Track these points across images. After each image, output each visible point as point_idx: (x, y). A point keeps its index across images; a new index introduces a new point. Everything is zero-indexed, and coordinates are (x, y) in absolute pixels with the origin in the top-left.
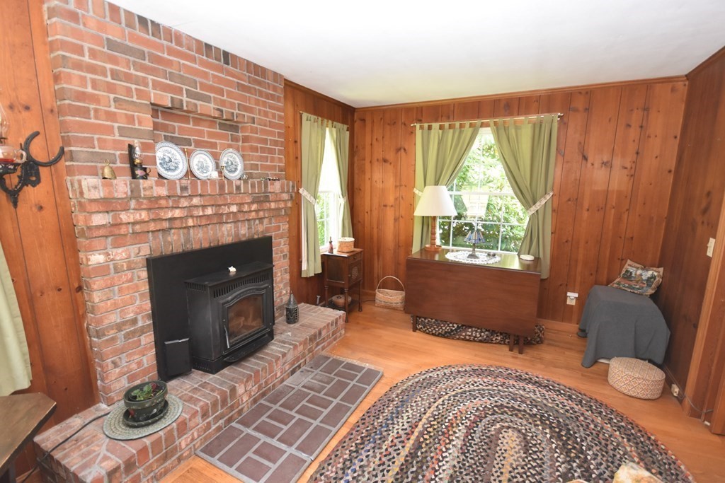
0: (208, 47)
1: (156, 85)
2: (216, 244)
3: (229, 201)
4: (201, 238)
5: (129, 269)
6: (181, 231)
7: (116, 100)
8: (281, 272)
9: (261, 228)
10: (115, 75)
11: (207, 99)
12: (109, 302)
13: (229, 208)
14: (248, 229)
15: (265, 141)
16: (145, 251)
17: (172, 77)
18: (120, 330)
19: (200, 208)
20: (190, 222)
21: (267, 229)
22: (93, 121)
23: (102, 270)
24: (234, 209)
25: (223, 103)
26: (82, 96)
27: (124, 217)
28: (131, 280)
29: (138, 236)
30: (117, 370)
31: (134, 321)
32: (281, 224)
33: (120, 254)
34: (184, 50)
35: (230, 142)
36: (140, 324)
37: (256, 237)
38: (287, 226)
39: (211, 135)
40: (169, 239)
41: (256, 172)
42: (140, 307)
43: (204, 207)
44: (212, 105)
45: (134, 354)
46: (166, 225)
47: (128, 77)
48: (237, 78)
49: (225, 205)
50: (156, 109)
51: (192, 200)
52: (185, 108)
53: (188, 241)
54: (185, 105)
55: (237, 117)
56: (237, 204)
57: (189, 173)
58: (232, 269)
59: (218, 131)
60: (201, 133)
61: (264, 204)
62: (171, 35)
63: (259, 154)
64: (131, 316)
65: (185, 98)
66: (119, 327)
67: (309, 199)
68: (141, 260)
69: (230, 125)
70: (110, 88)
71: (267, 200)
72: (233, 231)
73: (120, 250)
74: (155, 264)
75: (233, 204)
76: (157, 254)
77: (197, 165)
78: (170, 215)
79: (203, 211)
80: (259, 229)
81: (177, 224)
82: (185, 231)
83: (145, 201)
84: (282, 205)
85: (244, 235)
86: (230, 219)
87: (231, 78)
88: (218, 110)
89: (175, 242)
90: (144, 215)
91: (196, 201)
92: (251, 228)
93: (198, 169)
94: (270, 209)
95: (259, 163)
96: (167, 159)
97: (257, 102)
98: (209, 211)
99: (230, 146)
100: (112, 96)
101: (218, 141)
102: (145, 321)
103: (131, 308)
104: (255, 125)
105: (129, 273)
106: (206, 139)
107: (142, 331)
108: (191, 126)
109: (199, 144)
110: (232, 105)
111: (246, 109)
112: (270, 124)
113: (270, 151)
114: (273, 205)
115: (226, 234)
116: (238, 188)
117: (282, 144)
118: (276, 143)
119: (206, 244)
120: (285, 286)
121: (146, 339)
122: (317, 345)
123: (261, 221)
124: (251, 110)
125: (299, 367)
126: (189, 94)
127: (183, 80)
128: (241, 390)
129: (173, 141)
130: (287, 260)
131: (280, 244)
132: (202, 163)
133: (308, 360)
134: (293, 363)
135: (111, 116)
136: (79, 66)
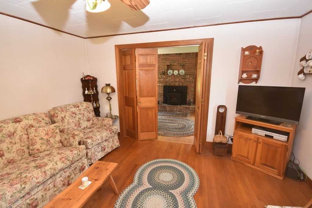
0: (177, 54)
1: (168, 62)
2: (175, 85)
4: (172, 84)
5: (162, 87)
9: (185, 84)
10: (163, 62)
11: (176, 62)
14: (182, 84)
15: (189, 67)
16: (164, 85)
17: (170, 60)
19: (171, 80)
20: (170, 82)
21: (187, 85)
22: (160, 68)
23: (159, 86)
24: (178, 80)
25: (179, 62)
26: (159, 66)
27: (161, 80)
29: (163, 83)
30: (159, 99)
31: (161, 94)
32: (192, 84)
33: (161, 84)
34: (173, 56)
37: (184, 86)
38: (194, 85)
39: (178, 67)
42: (162, 92)
45: (161, 98)
46: (166, 81)
49: (176, 79)
50: (168, 66)
53: (170, 84)
54: (172, 64)
55: (182, 64)
57: (173, 74)
58: (175, 90)
59: (180, 66)
61: (185, 80)
62: (171, 55)
70: (162, 64)
71: (186, 78)
74: (164, 86)
76: (165, 85)
81: (168, 82)
87: (181, 57)
89: (168, 84)
90: (163, 80)
91: (170, 78)
95: (187, 72)
97: (187, 60)
98: (173, 80)
99: (182, 69)
102: (162, 94)
104: (186, 64)
107: (162, 95)
108: (175, 67)
109: (176, 69)
110: (181, 62)
111: (184, 62)
112: (191, 64)
113: (190, 69)
114: (188, 80)
115: (177, 84)
116: (178, 76)
117: (194, 67)
118: (192, 67)
119: (173, 85)
120: (192, 98)
121: (163, 97)
122: (188, 110)
123: (186, 83)
124: (185, 62)
125: (181, 112)
126: (173, 62)
127: (172, 60)
128: (167, 107)
129: (172, 69)
130: (193, 92)
131: (191, 88)
132: (176, 72)
133: (184, 112)
134: (179, 110)
135: (162, 67)
136: (159, 62)
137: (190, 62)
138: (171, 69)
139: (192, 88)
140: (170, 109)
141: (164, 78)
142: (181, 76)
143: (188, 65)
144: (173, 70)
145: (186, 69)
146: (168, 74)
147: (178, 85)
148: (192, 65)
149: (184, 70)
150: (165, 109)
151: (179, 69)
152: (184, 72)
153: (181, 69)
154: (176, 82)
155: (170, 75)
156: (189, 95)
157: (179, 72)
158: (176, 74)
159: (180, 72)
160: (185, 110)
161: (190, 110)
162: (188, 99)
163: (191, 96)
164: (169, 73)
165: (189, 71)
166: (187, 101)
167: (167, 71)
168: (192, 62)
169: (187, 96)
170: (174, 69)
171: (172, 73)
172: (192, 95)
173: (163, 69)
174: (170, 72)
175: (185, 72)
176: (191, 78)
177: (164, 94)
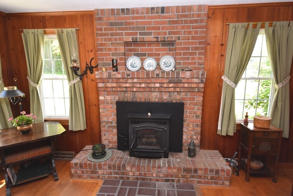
0: (153, 9)
1: (126, 34)
2: (148, 101)
3: (153, 81)
4: (141, 97)
5: (111, 104)
6: (131, 93)
7: (112, 43)
8: (193, 125)
9: (178, 97)
10: (112, 35)
11: (150, 34)
12: (104, 113)
13: (154, 85)
14: (169, 96)
15: (188, 49)
16: (117, 98)
17: (132, 29)
18: (107, 124)
19: (139, 84)
20: (135, 90)
21: (183, 99)
22: (104, 52)
23: (103, 102)
24: (158, 85)
25: (159, 34)
26: (101, 45)
27: (109, 85)
28: (111, 108)
29: (115, 92)
30: (105, 137)
31: (111, 123)
32: (196, 97)
33: (109, 98)
34: (140, 15)
35: (168, 52)
36: (113, 124)
37: (174, 101)
38: (202, 99)
40: (126, 95)
41: (179, 66)
42: (114, 118)
43: (140, 83)
44: (152, 36)
45: (111, 134)
46: (124, 89)
47: (116, 34)
48: (169, 18)
49: (152, 83)
50: (127, 44)
51: (133, 80)
52: (138, 40)
53: (134, 97)
54: (138, 39)
55: (167, 39)
56: (159, 83)
57: (142, 68)
58: (149, 114)
59: (161, 47)
60: (152, 50)
61: (179, 84)
62: (134, 11)
63: (182, 56)
64: (110, 120)
65: (138, 36)
66: (107, 123)
67: (228, 83)
68: (115, 101)
69: (169, 43)
70: (110, 40)
71: (180, 82)
72: (159, 96)
73: (109, 96)
74: (119, 104)
75: (157, 83)
76: (121, 100)
77: (147, 65)
78: (125, 86)
79: (140, 85)
80: (176, 98)
81: (129, 89)
82: (133, 93)
83: (114, 80)
84: (194, 85)
85: (166, 99)
86: (156, 90)
87: (165, 20)
88: (156, 37)
89: (129, 97)
90: (115, 85)
91: (135, 80)
92: (171, 96)
93: (148, 66)
94: (184, 87)
95: (182, 61)
96: (133, 63)
97: (183, 27)
98: (143, 85)
99: (168, 54)
100: (110, 42)
101: (160, 52)
102: (114, 124)
103: (111, 118)
104: (180, 41)
105: (111, 105)
106: (154, 52)
107: (114, 127)
108: (146, 47)
109: (150, 55)
110: (165, 33)
111: (174, 33)
112: (193, 38)
113: (191, 54)
114: (186, 85)
115: (155, 97)
116: (158, 75)
117: (202, 48)
118: (197, 49)
119: (143, 100)
120: (196, 134)
121: (115, 131)
122: (193, 177)
124: (178, 33)
125: (173, 181)
126: (141, 34)
127: (138, 28)
128: (128, 168)
129: (138, 55)
130: (200, 119)
131: (194, 108)
132: (150, 64)
133: (181, 181)
134: (167, 176)
135: (110, 50)
136: (101, 35)
137: (189, 33)
138: (135, 55)
139: (196, 107)
140: (137, 173)
141: (117, 81)
142: (168, 73)
143: (185, 43)
144: (142, 57)
145: (180, 54)
146: (127, 69)
147: (157, 100)
148: (195, 43)
149: (173, 56)
150: (123, 174)
151: (159, 55)
152: (174, 65)
153: (164, 55)
154: (151, 90)
155: (133, 73)
156: (188, 125)
157: (158, 64)
160: (183, 176)
161: (200, 177)
162: (184, 137)
163: (193, 130)
164: (132, 65)
165: (188, 59)
166: (184, 141)
167: (126, 60)
168: (196, 33)
169: (184, 129)
170: (144, 55)
171: (139, 66)
172: (197, 126)
173: (113, 54)
175: (176, 64)
176: (196, 80)
177: (118, 122)
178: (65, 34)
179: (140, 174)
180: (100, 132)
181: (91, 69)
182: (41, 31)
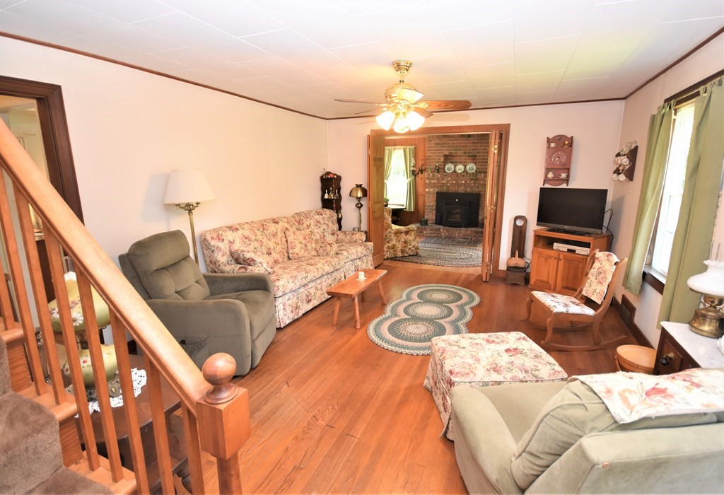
1: (446, 150)
2: (457, 192)
3: (461, 179)
4: (452, 190)
5: (433, 194)
6: (446, 187)
7: (436, 155)
9: (477, 190)
10: (437, 150)
11: (461, 150)
12: (428, 200)
13: (461, 182)
15: (484, 159)
16: (437, 190)
17: (450, 147)
18: (429, 208)
20: (449, 185)
22: (431, 161)
23: (428, 192)
24: (463, 182)
25: (466, 150)
26: (429, 156)
27: (432, 181)
28: (433, 196)
29: (435, 187)
30: (427, 216)
31: (432, 206)
33: (431, 190)
34: (455, 139)
36: (433, 208)
37: (474, 193)
39: (465, 159)
40: (443, 188)
41: (478, 170)
42: (434, 204)
45: (431, 214)
46: (442, 185)
47: (439, 150)
50: (445, 156)
51: (448, 178)
53: (448, 190)
54: (453, 153)
55: (471, 153)
56: (465, 181)
57: (455, 171)
58: (457, 200)
59: (467, 158)
60: (461, 159)
61: (477, 181)
63: (480, 164)
65: (453, 151)
66: (429, 206)
68: (435, 192)
69: (472, 156)
70: (435, 153)
71: (478, 179)
72: (464, 189)
74: (438, 194)
76: (440, 191)
77: (458, 169)
78: (442, 182)
79: (452, 182)
81: (445, 185)
82: (448, 187)
83: (436, 178)
85: (469, 191)
86: (462, 185)
87: (471, 141)
88: (464, 152)
89: (445, 189)
90: (436, 182)
91: (450, 179)
92: (472, 189)
94: (480, 184)
95: (480, 167)
97: (481, 146)
98: (454, 182)
99: (472, 162)
103: (432, 203)
106: (463, 161)
107: (433, 210)
108: (458, 158)
109: (460, 163)
110: (470, 150)
111: (475, 149)
113: (486, 162)
114: (482, 182)
115: (461, 190)
116: (464, 176)
119: (454, 192)
121: (434, 212)
123: (477, 188)
124: (478, 149)
125: (468, 238)
126: (455, 150)
127: (453, 147)
128: (442, 231)
129: (452, 163)
132: (460, 168)
134: (464, 235)
135: (435, 159)
136: (430, 150)
137: (485, 149)
138: (451, 162)
140: (447, 234)
141: (438, 179)
142: (470, 175)
143: (483, 156)
144: (455, 164)
145: (479, 162)
146: (445, 172)
147: (463, 192)
149: (475, 163)
150: (438, 234)
151: (466, 162)
152: (475, 169)
153: (469, 162)
154: (459, 185)
155: (448, 174)
156: (483, 209)
157: (465, 168)
158: (460, 172)
159: (468, 167)
160: (474, 236)
162: (480, 217)
164: (448, 169)
165: (484, 165)
167: (444, 166)
169: (480, 212)
170: (457, 162)
171: (453, 170)
173: (437, 162)
174: (449, 167)
175: (477, 168)
177: (436, 207)
178: (408, 150)
179: (449, 234)
180: (424, 212)
181: (422, 171)
182: (392, 147)
